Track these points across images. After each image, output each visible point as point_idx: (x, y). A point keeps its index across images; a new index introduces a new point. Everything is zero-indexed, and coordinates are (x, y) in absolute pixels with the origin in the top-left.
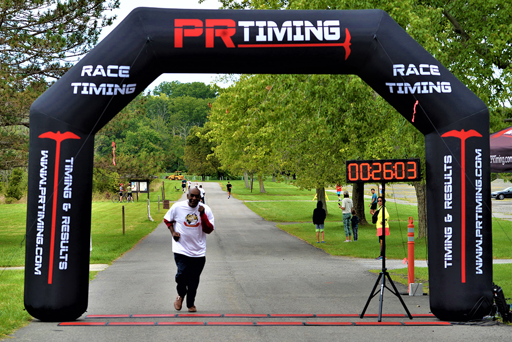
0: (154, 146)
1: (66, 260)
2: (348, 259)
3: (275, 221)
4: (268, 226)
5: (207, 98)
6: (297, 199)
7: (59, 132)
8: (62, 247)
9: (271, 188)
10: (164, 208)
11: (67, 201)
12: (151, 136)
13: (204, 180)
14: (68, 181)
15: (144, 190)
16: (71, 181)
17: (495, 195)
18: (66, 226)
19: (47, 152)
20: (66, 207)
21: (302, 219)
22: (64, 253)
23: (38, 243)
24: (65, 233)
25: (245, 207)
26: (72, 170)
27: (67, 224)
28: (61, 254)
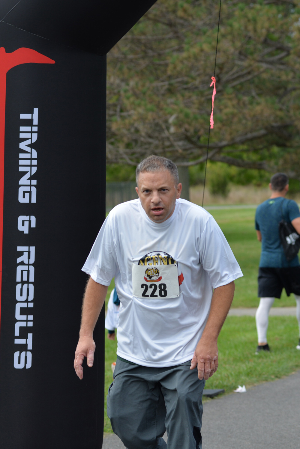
1: (30, 347)
8: (18, 316)
11: (27, 209)
14: (28, 162)
16: (35, 162)
22: (24, 332)
24: (25, 286)
26: (35, 137)
27: (29, 265)
28: (17, 333)
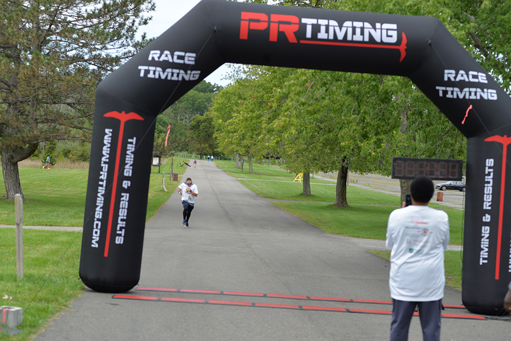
0: (162, 128)
1: (123, 235)
2: (343, 237)
3: (267, 197)
4: (263, 202)
5: (207, 92)
6: (280, 180)
7: (123, 112)
8: (119, 222)
9: (256, 168)
10: (173, 180)
11: (127, 178)
12: (160, 120)
13: (201, 158)
14: (130, 159)
15: (156, 164)
16: (132, 159)
17: (439, 187)
18: (124, 202)
19: (111, 130)
20: (126, 184)
21: (289, 197)
22: (121, 229)
23: (97, 216)
24: (124, 210)
25: (239, 184)
26: (133, 149)
27: (126, 201)
28: (118, 229)
